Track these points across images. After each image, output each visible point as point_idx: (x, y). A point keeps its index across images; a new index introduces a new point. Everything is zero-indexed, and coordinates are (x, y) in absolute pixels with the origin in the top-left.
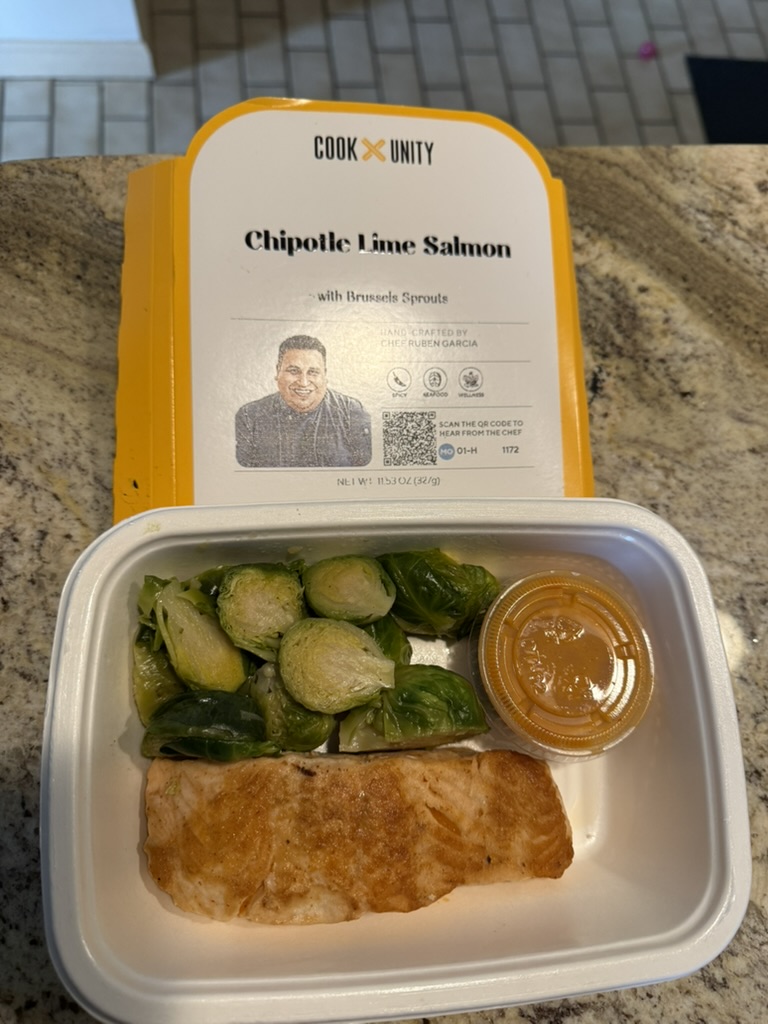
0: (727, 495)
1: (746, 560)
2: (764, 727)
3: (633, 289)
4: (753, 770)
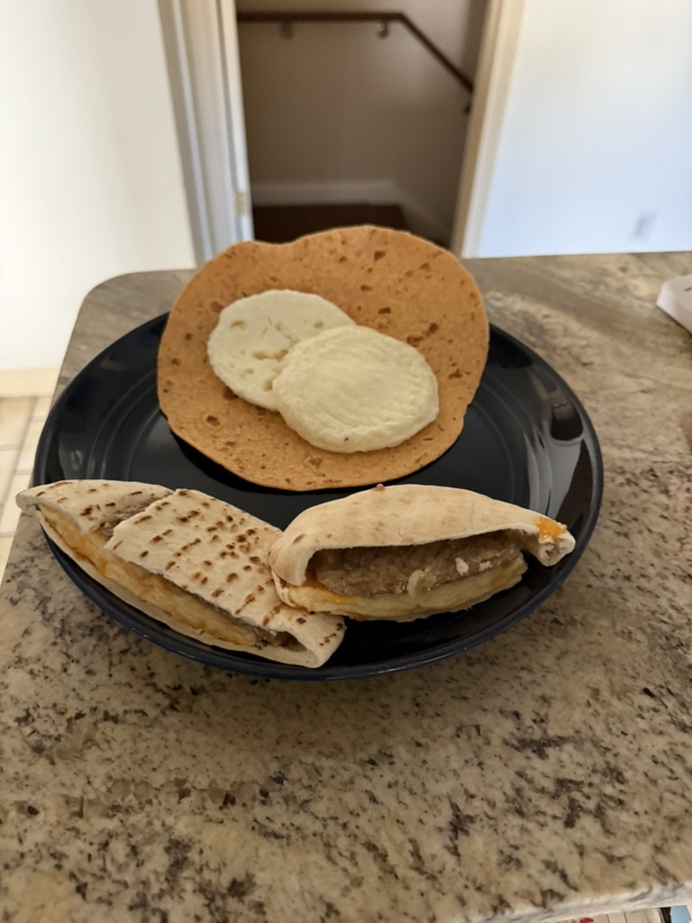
0: (628, 414)
1: (651, 449)
2: (689, 547)
3: (539, 317)
4: (685, 574)
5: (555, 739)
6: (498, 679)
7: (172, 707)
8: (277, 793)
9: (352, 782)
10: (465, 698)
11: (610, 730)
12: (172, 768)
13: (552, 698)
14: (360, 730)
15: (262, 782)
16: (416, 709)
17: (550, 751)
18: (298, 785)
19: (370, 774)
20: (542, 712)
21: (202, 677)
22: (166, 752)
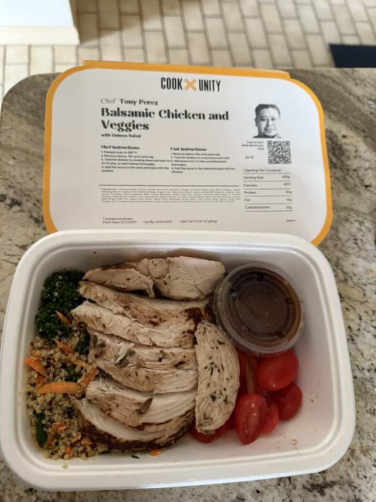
5: (329, 483)
11: (358, 475)
17: (327, 491)
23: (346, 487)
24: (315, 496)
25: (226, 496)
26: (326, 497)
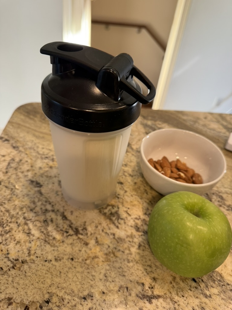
5: (156, 296)
6: (138, 269)
7: (13, 268)
8: (46, 308)
9: (75, 306)
10: (124, 276)
11: (178, 294)
12: (8, 292)
13: (157, 279)
14: (82, 285)
15: (41, 302)
16: (105, 278)
17: (154, 301)
18: (54, 305)
19: (83, 303)
20: (153, 284)
21: (27, 256)
22: (7, 285)
23: (168, 300)
24: (145, 303)
25: (80, 292)
26: (153, 305)
